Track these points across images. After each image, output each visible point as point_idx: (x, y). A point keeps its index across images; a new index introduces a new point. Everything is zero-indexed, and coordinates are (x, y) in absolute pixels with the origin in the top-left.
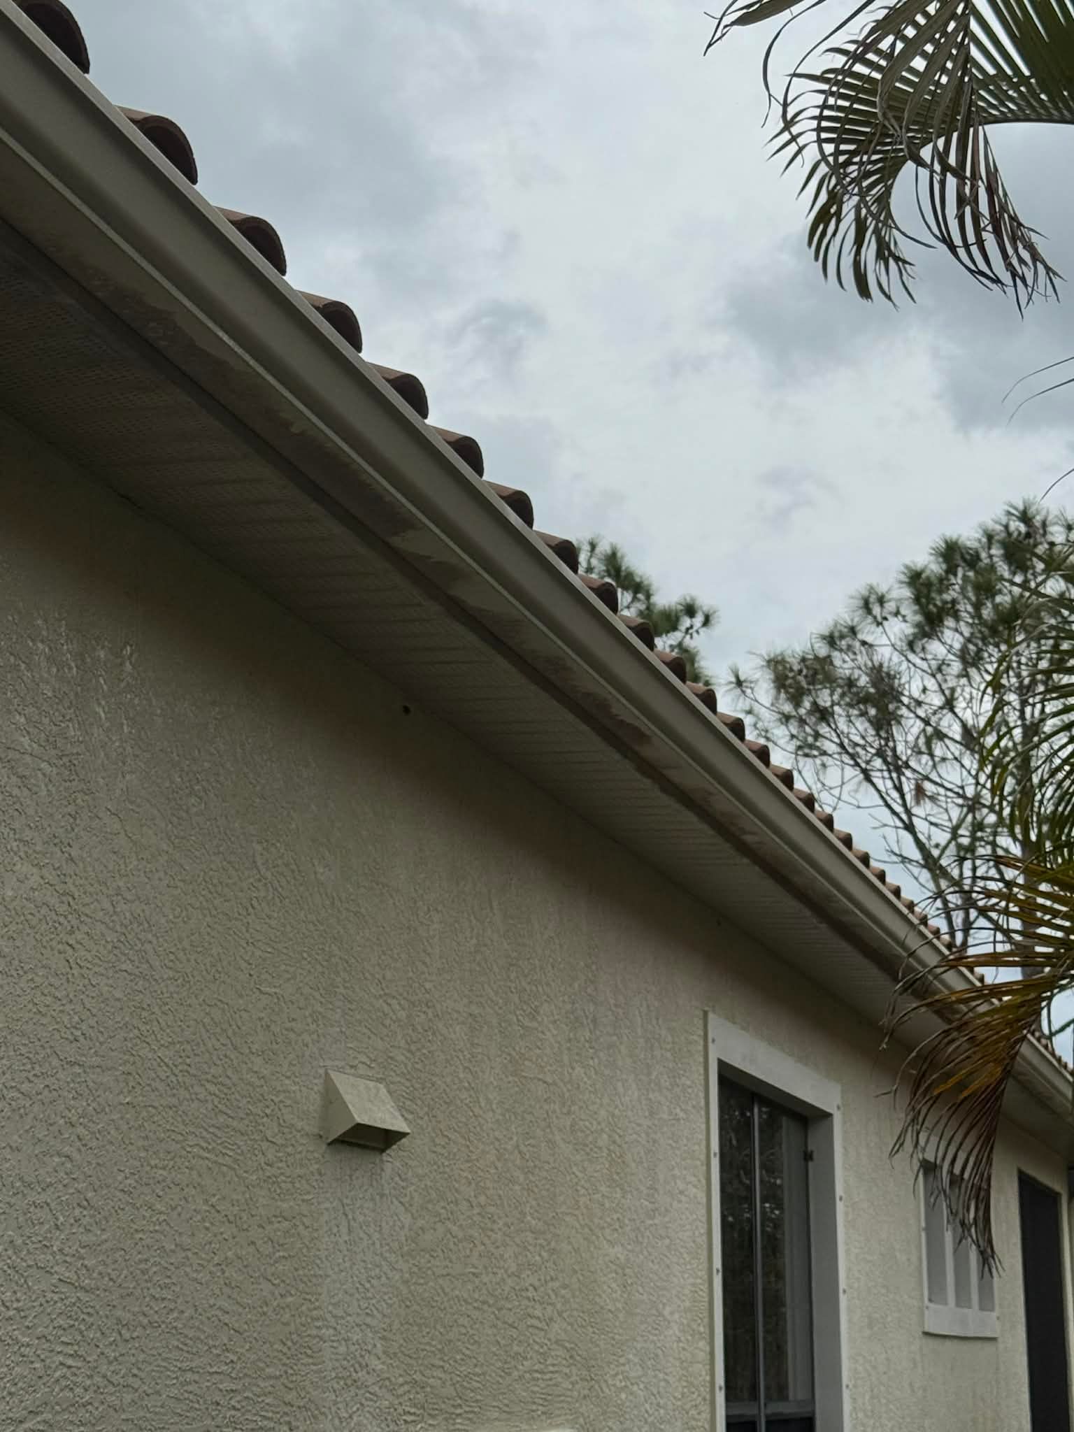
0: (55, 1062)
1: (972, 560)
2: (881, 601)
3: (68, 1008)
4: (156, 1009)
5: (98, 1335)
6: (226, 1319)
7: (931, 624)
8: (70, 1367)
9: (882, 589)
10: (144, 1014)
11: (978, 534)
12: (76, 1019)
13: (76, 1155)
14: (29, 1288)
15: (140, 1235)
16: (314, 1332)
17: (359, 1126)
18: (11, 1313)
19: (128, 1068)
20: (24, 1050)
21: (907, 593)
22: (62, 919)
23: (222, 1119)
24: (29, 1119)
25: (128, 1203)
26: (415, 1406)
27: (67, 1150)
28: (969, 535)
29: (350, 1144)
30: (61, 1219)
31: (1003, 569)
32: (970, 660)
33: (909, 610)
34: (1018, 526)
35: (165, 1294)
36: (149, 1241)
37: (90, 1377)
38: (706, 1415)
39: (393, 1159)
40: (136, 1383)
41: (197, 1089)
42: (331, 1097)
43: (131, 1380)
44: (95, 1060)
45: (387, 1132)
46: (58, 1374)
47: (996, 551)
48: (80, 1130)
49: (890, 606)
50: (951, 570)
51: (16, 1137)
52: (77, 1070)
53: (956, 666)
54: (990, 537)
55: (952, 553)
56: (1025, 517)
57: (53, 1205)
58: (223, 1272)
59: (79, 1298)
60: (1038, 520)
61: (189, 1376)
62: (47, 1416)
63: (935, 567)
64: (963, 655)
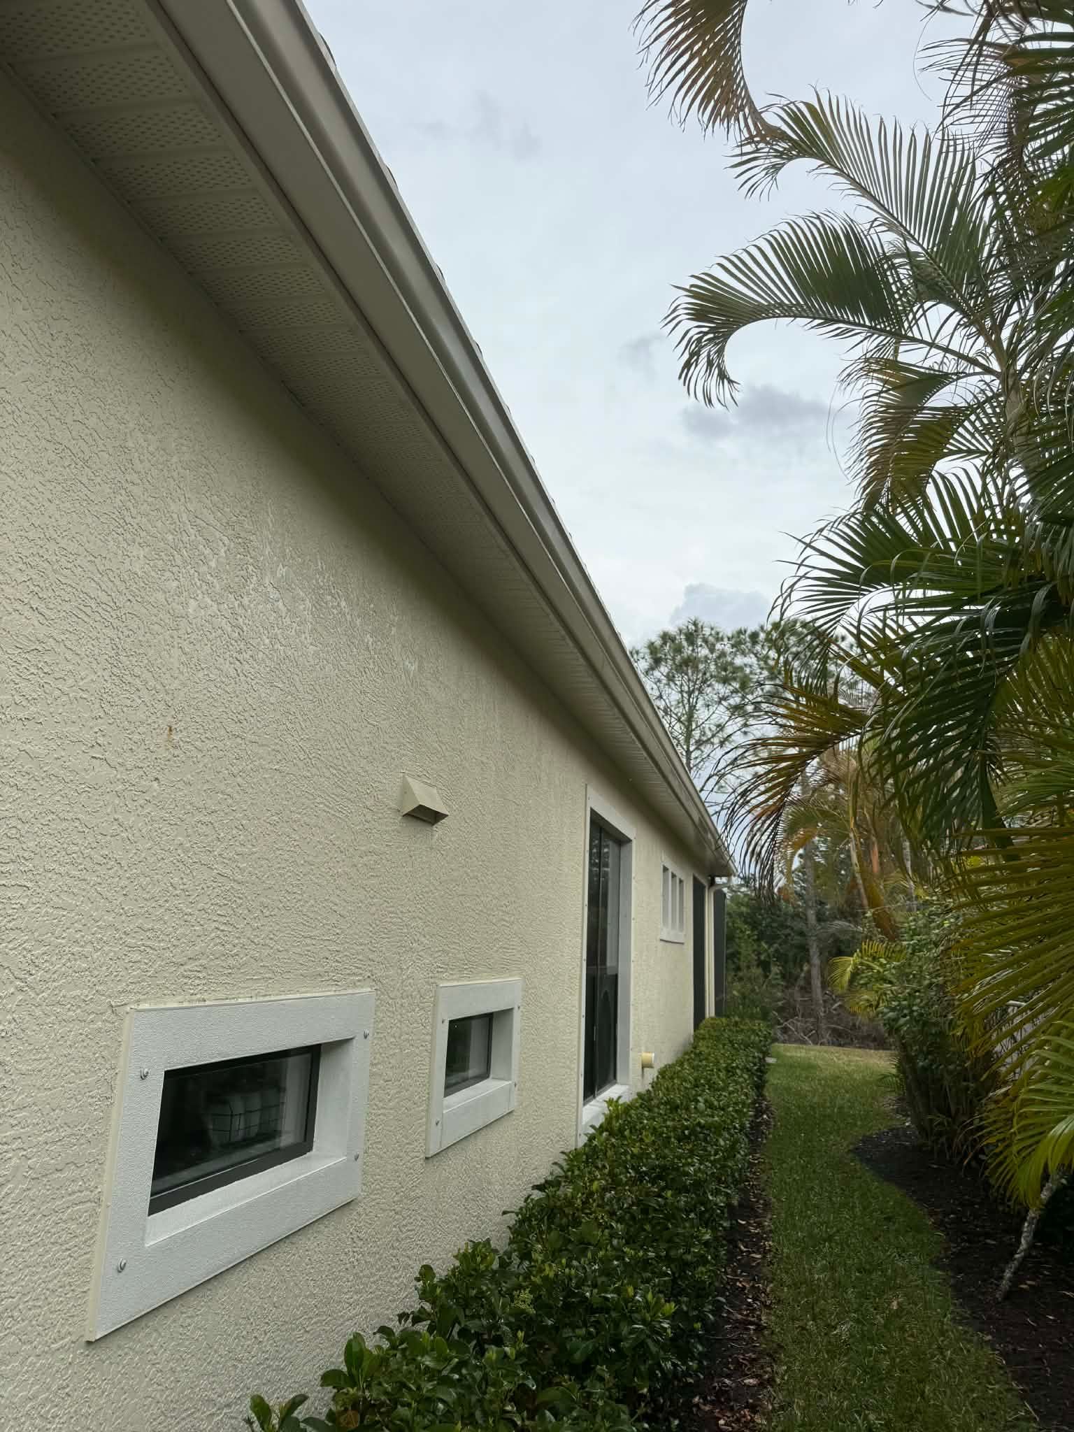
0: (223, 732)
1: (673, 639)
2: (637, 653)
3: (235, 700)
4: (299, 717)
5: (246, 912)
6: (335, 908)
7: (657, 662)
8: (223, 931)
9: (638, 648)
10: (290, 717)
11: (676, 630)
12: (241, 708)
13: (235, 795)
14: (194, 877)
15: (280, 852)
16: (389, 920)
17: (421, 807)
18: (178, 892)
19: (278, 747)
20: (198, 720)
21: (648, 651)
22: (233, 642)
23: (339, 790)
24: (201, 765)
25: (272, 831)
26: (443, 963)
27: (229, 790)
28: (672, 630)
29: (417, 818)
30: (222, 835)
31: (685, 644)
32: (670, 678)
33: (647, 657)
34: (692, 627)
35: (295, 890)
36: (286, 856)
37: (238, 938)
38: (578, 973)
39: (439, 829)
40: (272, 943)
41: (324, 770)
42: (406, 790)
43: (267, 941)
44: (253, 738)
45: (437, 813)
46: (213, 935)
47: (683, 637)
48: (239, 780)
49: (641, 655)
50: (665, 643)
51: (189, 776)
52: (239, 740)
53: (665, 681)
54: (681, 631)
55: (666, 637)
56: (695, 624)
57: (216, 825)
58: (335, 880)
59: (232, 887)
60: (699, 626)
61: (308, 941)
62: (203, 962)
63: (658, 642)
64: (667, 676)
